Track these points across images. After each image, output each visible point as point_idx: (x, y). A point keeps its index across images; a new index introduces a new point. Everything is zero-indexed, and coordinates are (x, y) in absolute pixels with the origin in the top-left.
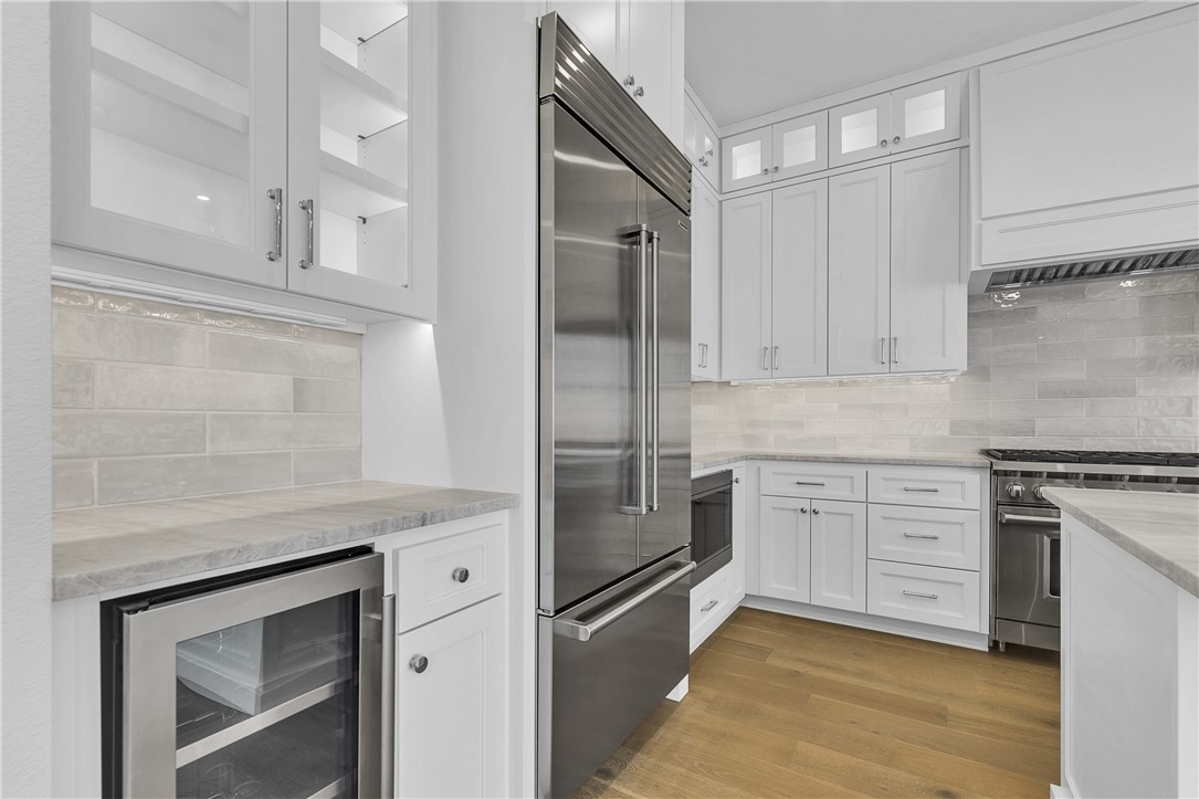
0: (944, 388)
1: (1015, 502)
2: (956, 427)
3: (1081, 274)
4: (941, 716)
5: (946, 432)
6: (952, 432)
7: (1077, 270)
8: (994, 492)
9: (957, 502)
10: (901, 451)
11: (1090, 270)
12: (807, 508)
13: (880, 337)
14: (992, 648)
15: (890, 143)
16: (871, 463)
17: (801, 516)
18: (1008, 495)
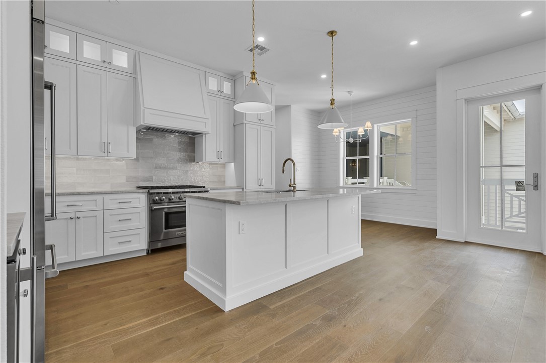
0: (123, 163)
1: (155, 202)
2: (128, 179)
3: (166, 131)
5: (124, 181)
7: (165, 130)
8: (149, 199)
9: (137, 205)
11: (168, 131)
12: (73, 216)
13: (103, 141)
14: (148, 253)
15: (107, 63)
16: (105, 193)
17: (70, 221)
18: (154, 200)
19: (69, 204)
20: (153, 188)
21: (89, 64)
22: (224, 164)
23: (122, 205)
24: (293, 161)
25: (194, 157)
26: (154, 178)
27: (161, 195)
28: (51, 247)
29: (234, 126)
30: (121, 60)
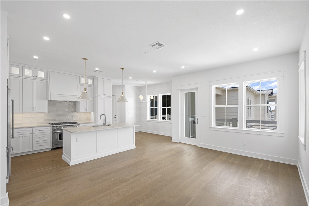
1: (55, 130)
2: (45, 120)
4: (49, 157)
5: (43, 121)
6: (44, 121)
8: (52, 129)
9: (47, 131)
10: (36, 125)
12: (20, 136)
13: (33, 107)
14: (52, 150)
15: (35, 77)
16: (33, 127)
17: (19, 138)
18: (54, 129)
19: (19, 132)
20: (54, 124)
21: (28, 78)
22: (90, 112)
23: (40, 131)
24: (105, 115)
25: (76, 110)
26: (57, 119)
27: (57, 127)
28: (12, 147)
29: (94, 97)
30: (41, 75)
